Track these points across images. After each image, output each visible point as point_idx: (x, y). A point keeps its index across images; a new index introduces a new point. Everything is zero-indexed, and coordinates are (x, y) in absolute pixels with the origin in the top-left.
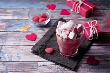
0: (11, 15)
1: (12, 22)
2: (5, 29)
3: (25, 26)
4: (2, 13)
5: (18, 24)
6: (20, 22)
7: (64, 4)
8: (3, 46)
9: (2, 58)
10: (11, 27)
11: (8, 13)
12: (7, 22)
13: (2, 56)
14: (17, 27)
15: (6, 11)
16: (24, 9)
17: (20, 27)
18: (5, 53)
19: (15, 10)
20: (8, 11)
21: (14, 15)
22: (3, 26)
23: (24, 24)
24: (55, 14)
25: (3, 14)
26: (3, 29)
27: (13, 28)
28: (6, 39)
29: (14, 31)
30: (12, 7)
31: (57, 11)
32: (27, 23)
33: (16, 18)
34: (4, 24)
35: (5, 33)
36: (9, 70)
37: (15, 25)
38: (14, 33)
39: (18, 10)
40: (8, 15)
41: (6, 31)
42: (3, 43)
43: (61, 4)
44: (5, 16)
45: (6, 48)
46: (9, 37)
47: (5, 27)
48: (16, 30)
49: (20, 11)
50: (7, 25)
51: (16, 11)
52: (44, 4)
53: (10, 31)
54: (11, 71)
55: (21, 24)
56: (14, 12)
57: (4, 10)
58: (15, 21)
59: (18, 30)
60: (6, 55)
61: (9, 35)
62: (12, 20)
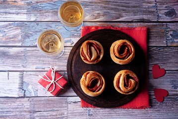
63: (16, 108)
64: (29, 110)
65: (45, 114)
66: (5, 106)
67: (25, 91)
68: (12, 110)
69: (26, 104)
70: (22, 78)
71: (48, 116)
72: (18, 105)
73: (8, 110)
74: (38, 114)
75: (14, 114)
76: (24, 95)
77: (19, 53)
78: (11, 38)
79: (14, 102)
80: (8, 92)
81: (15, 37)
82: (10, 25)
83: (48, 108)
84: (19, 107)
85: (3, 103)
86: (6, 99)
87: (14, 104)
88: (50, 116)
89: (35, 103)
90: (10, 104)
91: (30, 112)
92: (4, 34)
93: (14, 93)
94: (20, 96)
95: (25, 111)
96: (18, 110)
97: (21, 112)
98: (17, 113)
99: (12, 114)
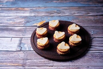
0: (29, 12)
1: (30, 18)
2: (24, 24)
3: (41, 22)
4: (21, 10)
5: (34, 20)
6: (36, 18)
7: (74, 2)
8: (23, 38)
9: (22, 48)
10: (29, 22)
11: (26, 11)
12: (26, 19)
13: (23, 47)
14: (34, 22)
15: (24, 9)
16: (39, 7)
17: (36, 22)
18: (25, 44)
19: (31, 8)
20: (26, 9)
21: (31, 12)
22: (22, 22)
23: (40, 20)
24: (67, 11)
25: (22, 12)
26: (22, 24)
27: (31, 23)
28: (25, 32)
29: (32, 25)
30: (29, 5)
31: (69, 8)
32: (43, 19)
33: (33, 15)
34: (23, 20)
35: (24, 27)
36: (29, 58)
37: (32, 21)
38: (32, 27)
39: (34, 8)
40: (25, 12)
41: (25, 26)
42: (23, 35)
43: (72, 2)
44: (24, 13)
45: (26, 39)
46: (28, 31)
47: (23, 22)
48: (33, 25)
49: (36, 9)
50: (25, 21)
51: (33, 9)
52: (56, 2)
53: (28, 26)
54: (31, 59)
55: (38, 20)
56: (31, 9)
57: (22, 8)
58: (32, 17)
59: (35, 24)
60: (26, 46)
61: (28, 29)
62: (30, 16)
63: (13, 57)
64: (23, 58)
65: (35, 61)
66: (5, 56)
67: (22, 47)
68: (9, 58)
69: (21, 55)
70: (21, 41)
71: (37, 62)
72: (15, 55)
73: (6, 58)
74: (29, 61)
75: (11, 61)
76: (21, 49)
77: (21, 29)
78: (17, 23)
79: (12, 54)
80: (9, 48)
81: (20, 22)
82: (18, 17)
83: (38, 57)
84: (15, 56)
85: (3, 54)
86: (6, 52)
87: (12, 55)
88: (39, 62)
89: (28, 54)
90: (9, 55)
91: (23, 59)
92: (13, 21)
93: (13, 49)
94: (18, 50)
95: (20, 59)
96: (14, 58)
97: (17, 59)
98: (13, 60)
99: (9, 61)
